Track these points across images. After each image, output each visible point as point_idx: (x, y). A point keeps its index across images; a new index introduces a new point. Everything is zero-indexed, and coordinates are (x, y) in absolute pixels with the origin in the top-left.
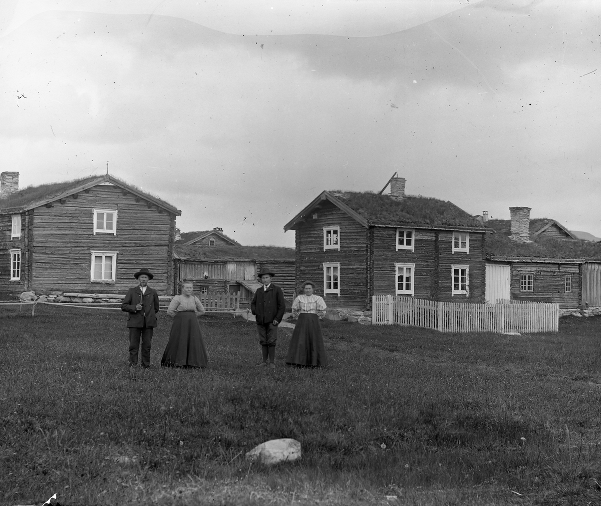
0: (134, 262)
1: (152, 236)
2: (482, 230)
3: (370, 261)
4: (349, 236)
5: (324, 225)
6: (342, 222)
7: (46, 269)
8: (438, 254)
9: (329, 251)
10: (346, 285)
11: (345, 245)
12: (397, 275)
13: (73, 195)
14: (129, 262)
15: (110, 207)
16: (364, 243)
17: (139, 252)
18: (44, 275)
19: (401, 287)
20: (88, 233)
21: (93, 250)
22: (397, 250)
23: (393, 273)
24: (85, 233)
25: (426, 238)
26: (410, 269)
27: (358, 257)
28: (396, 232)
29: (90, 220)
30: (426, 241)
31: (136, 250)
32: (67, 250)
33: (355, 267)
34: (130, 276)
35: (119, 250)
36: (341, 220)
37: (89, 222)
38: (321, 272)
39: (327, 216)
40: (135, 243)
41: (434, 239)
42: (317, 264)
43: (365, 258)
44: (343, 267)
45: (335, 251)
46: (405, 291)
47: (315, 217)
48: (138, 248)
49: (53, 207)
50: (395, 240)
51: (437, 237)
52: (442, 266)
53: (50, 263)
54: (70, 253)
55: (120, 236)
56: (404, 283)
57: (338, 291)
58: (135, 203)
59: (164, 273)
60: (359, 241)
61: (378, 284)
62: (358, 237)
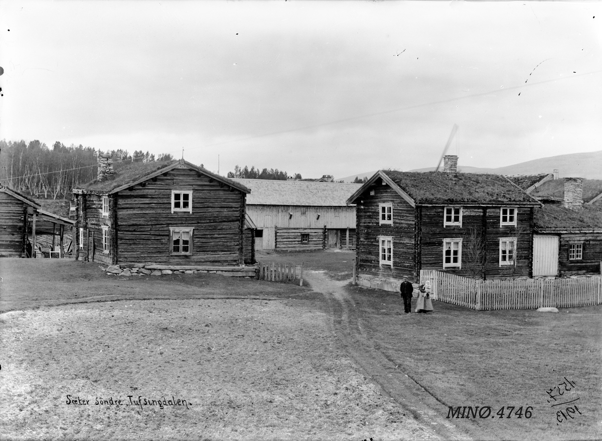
0: (209, 236)
1: (225, 213)
2: (530, 205)
3: (418, 237)
4: (400, 213)
5: (380, 202)
6: (395, 199)
7: (131, 244)
8: (486, 229)
9: (383, 226)
10: (398, 258)
11: (397, 221)
12: (445, 249)
13: (152, 179)
14: (204, 236)
15: (186, 188)
16: (413, 221)
17: (213, 227)
18: (129, 250)
19: (448, 260)
20: (167, 212)
21: (171, 226)
22: (445, 227)
23: (441, 248)
24: (164, 212)
25: (473, 214)
26: (458, 243)
27: (408, 233)
28: (444, 209)
29: (168, 200)
30: (473, 216)
31: (210, 226)
32: (148, 228)
33: (405, 242)
34: (205, 249)
35: (195, 226)
36: (394, 198)
37: (168, 202)
38: (377, 244)
39: (382, 194)
40: (209, 220)
41: (482, 214)
42: (375, 237)
43: (414, 234)
44: (395, 241)
45: (389, 226)
46: (452, 264)
47: (372, 193)
48: (212, 224)
49: (135, 189)
50: (443, 217)
51: (485, 212)
52: (489, 239)
53: (133, 240)
54: (151, 230)
55: (196, 214)
56: (452, 256)
57: (391, 263)
58: (208, 183)
59: (236, 246)
60: (409, 218)
61: (425, 259)
62: (408, 215)
